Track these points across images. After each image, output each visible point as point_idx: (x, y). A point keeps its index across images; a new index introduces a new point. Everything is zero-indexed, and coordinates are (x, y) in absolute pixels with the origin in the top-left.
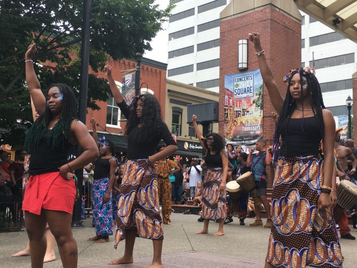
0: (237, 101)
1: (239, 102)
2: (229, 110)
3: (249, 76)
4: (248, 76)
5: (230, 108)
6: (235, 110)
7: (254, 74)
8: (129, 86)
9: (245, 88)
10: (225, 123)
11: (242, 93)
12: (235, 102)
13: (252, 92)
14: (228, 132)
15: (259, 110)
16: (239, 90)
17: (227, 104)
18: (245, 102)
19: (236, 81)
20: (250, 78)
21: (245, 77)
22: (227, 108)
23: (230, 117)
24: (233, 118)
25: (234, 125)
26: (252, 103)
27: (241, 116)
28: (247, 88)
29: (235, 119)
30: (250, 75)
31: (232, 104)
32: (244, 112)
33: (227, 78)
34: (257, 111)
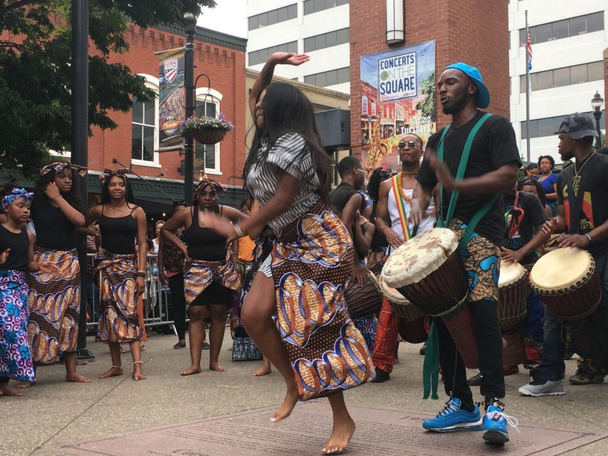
0: (385, 107)
1: (390, 108)
2: (370, 124)
3: (408, 57)
4: (405, 56)
5: (372, 120)
6: (381, 123)
7: (418, 52)
8: (174, 83)
9: (401, 80)
10: (363, 149)
11: (395, 90)
12: (381, 108)
13: (413, 88)
14: (370, 167)
15: (429, 121)
16: (388, 85)
17: (367, 113)
18: (402, 107)
19: (383, 66)
20: (410, 60)
21: (400, 58)
22: (367, 120)
23: (372, 137)
24: (380, 140)
25: (381, 152)
26: (414, 108)
27: (395, 134)
28: (405, 79)
29: (382, 142)
30: (410, 55)
31: (375, 111)
32: (400, 127)
33: (364, 61)
34: (426, 125)
